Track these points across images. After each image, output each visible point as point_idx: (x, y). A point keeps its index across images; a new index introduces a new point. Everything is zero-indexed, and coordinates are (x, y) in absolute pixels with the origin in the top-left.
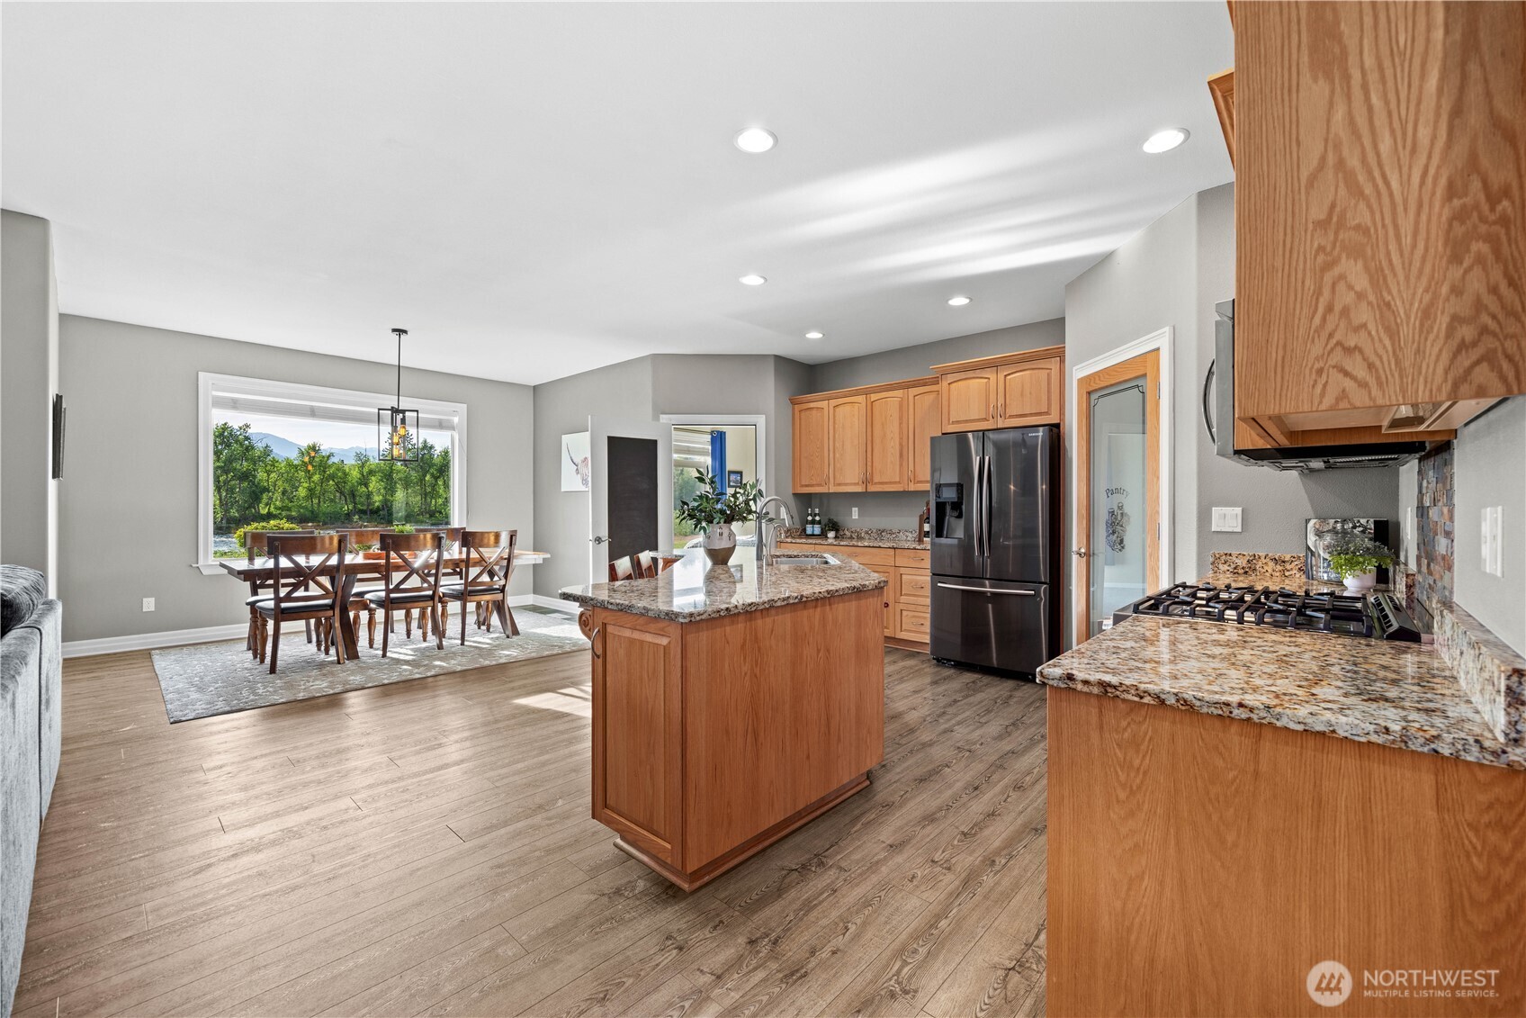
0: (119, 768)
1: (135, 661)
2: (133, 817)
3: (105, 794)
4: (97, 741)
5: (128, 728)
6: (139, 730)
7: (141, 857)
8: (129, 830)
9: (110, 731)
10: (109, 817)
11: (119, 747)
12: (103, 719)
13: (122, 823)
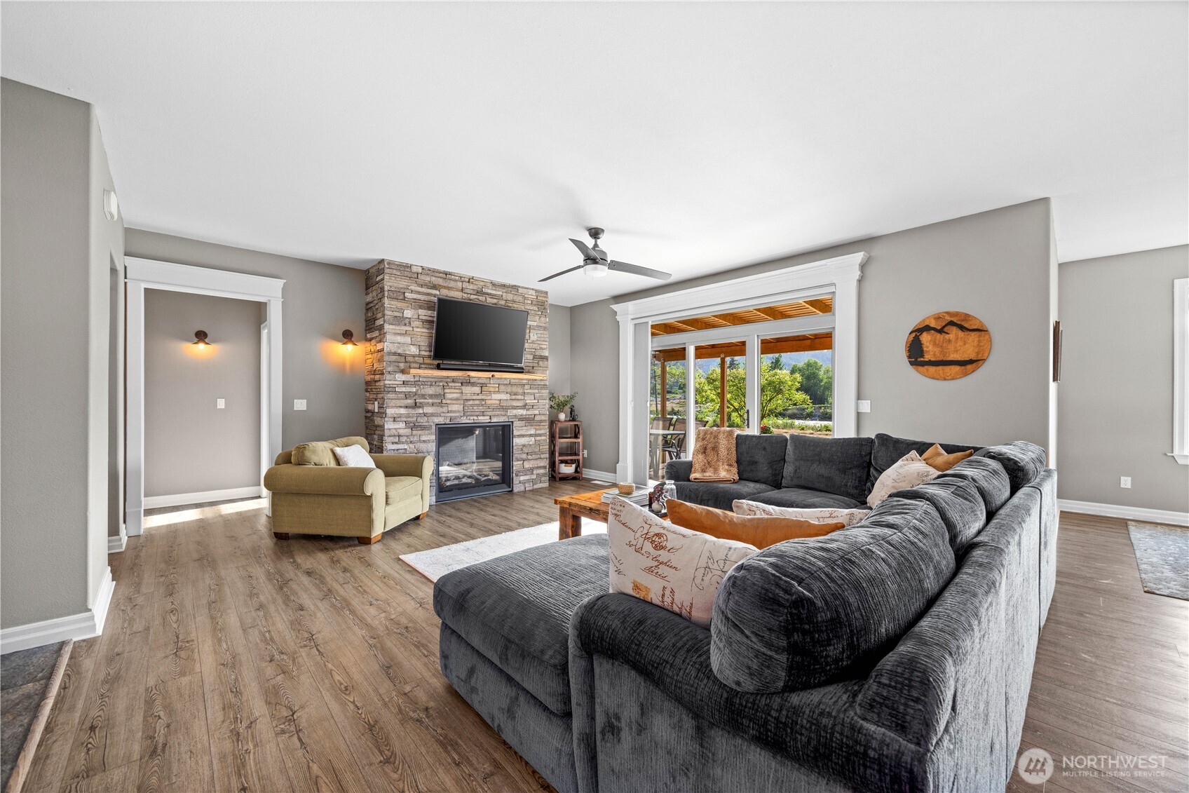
0: (1097, 613)
1: (1113, 527)
2: (1108, 662)
3: (1086, 630)
4: (1081, 582)
5: (1106, 582)
6: (1116, 587)
7: (1114, 703)
8: (1104, 672)
9: (1092, 579)
10: (1089, 651)
11: (1098, 595)
12: (1087, 567)
13: (1098, 662)
